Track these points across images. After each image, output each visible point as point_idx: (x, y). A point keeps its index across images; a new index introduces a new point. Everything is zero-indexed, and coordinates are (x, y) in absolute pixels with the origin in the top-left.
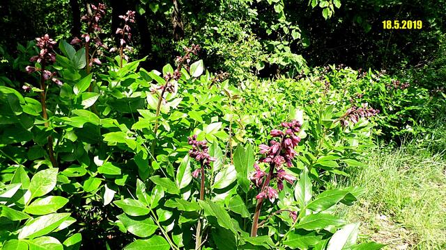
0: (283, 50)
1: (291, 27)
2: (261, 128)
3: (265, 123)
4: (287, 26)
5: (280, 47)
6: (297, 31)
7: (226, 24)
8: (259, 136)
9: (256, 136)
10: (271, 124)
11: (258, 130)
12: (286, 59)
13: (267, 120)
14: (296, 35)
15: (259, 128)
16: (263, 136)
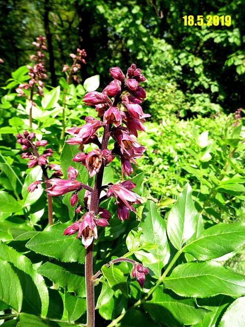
0: (203, 101)
1: (211, 83)
2: (176, 157)
3: (180, 153)
4: (207, 82)
5: (201, 99)
6: (215, 85)
7: (155, 78)
8: (173, 164)
9: (171, 164)
10: (185, 154)
11: (172, 159)
12: (205, 108)
13: (182, 150)
14: (214, 89)
15: (173, 157)
16: (177, 164)
